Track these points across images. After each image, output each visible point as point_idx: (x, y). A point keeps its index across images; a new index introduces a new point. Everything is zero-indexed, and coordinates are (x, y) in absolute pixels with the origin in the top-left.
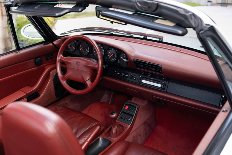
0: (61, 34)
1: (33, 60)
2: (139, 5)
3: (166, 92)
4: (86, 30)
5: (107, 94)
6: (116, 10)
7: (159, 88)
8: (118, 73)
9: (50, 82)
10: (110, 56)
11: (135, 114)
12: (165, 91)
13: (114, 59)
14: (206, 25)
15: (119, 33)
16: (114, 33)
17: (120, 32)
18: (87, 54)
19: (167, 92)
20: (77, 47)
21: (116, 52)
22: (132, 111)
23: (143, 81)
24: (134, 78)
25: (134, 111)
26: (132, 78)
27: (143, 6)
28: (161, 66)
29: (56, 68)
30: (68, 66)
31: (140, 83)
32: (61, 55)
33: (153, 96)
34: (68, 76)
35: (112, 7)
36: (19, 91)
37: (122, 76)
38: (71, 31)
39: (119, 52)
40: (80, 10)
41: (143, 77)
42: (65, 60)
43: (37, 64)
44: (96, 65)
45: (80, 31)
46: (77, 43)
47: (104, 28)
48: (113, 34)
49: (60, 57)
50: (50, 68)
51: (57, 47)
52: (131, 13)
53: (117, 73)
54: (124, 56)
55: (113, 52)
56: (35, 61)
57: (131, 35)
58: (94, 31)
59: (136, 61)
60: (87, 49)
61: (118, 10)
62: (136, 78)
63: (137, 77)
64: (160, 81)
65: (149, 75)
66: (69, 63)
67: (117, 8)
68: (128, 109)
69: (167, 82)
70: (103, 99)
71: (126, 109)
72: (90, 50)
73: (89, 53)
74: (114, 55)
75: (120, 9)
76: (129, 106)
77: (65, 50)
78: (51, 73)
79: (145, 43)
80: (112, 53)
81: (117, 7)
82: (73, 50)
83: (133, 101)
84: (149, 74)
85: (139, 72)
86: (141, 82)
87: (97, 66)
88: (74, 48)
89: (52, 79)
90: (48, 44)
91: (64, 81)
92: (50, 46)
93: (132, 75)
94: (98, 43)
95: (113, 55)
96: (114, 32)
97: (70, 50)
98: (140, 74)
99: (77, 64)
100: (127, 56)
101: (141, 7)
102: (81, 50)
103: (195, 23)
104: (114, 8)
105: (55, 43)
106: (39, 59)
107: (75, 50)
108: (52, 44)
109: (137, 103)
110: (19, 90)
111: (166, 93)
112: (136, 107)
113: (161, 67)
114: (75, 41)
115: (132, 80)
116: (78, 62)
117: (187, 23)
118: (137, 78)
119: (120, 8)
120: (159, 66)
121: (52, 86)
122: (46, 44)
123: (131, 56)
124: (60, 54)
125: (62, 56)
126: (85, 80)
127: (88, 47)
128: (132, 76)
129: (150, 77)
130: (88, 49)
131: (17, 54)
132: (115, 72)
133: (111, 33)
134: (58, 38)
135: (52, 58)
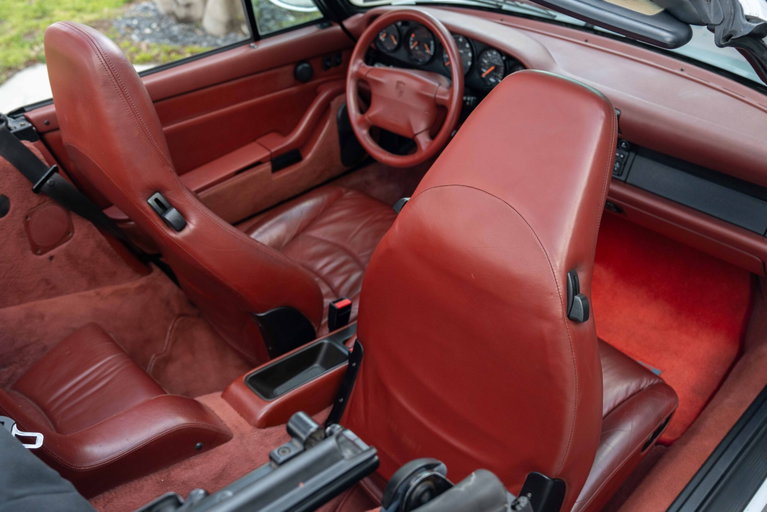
1: (289, 69)
3: (625, 182)
9: (329, 126)
10: (486, 72)
12: (623, 178)
13: (496, 80)
14: (749, 19)
15: (518, 6)
18: (427, 59)
19: (628, 181)
20: (403, 41)
21: (504, 61)
28: (619, 112)
29: (343, 91)
30: (376, 91)
32: (360, 61)
34: (374, 116)
36: (254, 144)
39: (511, 63)
42: (369, 76)
43: (299, 78)
44: (444, 94)
46: (405, 29)
49: (356, 66)
51: (351, 37)
55: (495, 61)
56: (296, 68)
60: (429, 46)
66: (377, 83)
69: (632, 155)
72: (435, 50)
73: (433, 58)
74: (496, 69)
77: (373, 45)
78: (334, 104)
79: (586, 41)
80: (493, 64)
82: (393, 48)
87: (447, 98)
88: (395, 43)
89: (336, 118)
90: (331, 25)
91: (362, 128)
92: (335, 34)
94: (455, 32)
95: (494, 70)
97: (386, 45)
99: (397, 87)
102: (412, 47)
105: (349, 23)
106: (306, 65)
107: (398, 48)
108: (338, 28)
110: (254, 140)
111: (625, 183)
113: (618, 116)
114: (399, 24)
116: (402, 83)
117: (694, 10)
121: (336, 136)
122: (325, 28)
124: (356, 58)
125: (363, 64)
126: (416, 132)
127: (432, 43)
130: (432, 47)
131: (252, 51)
133: (497, 5)
134: (356, 10)
135: (337, 64)
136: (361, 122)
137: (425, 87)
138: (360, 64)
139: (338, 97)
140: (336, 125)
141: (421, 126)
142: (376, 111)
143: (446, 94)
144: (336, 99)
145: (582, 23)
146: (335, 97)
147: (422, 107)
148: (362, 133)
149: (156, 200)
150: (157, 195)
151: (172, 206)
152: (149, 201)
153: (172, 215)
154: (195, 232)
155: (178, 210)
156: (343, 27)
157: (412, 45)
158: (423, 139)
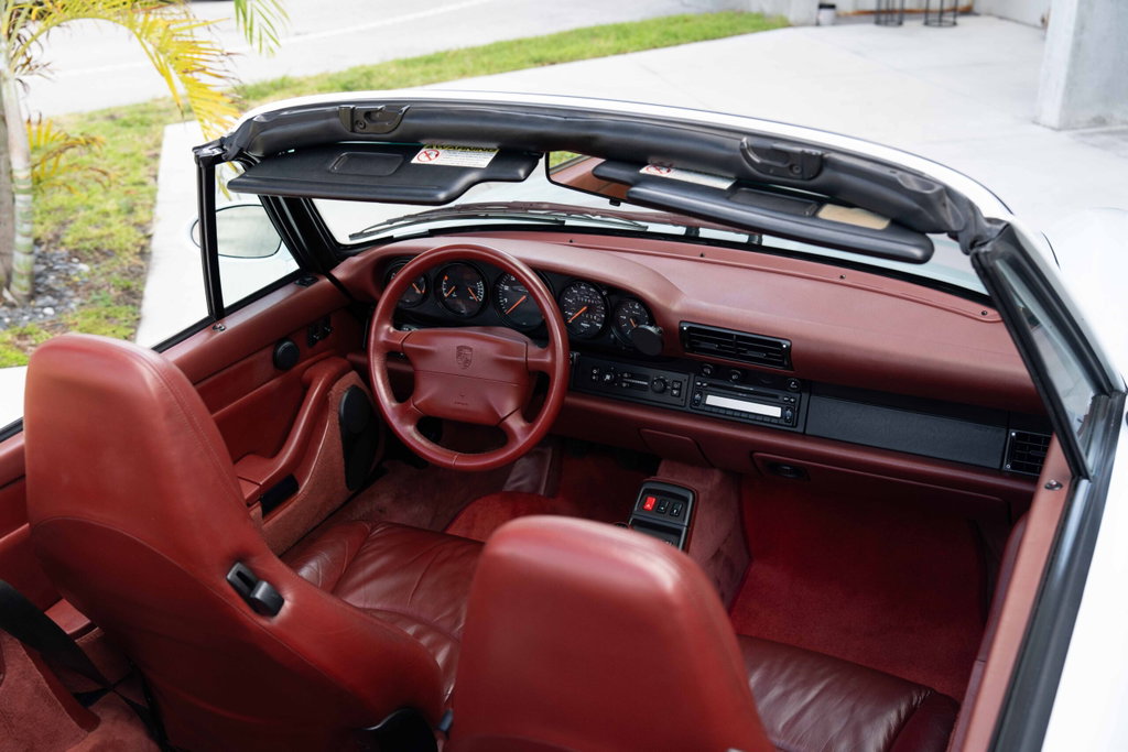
0: (352, 237)
1: (267, 353)
2: (757, 160)
3: (804, 433)
4: (456, 213)
6: (664, 173)
7: (776, 421)
8: (608, 377)
9: (330, 431)
10: (574, 315)
11: (686, 524)
12: (800, 429)
13: (591, 324)
14: (990, 220)
15: (590, 220)
16: (568, 222)
17: (594, 215)
19: (807, 432)
20: (432, 287)
21: (604, 297)
22: (671, 514)
23: (712, 400)
24: (675, 392)
25: (682, 514)
26: (664, 391)
27: (767, 161)
28: (789, 343)
30: (423, 365)
31: (701, 407)
32: (386, 326)
33: (752, 452)
34: (426, 402)
37: (624, 385)
38: (390, 222)
39: (614, 299)
40: (522, 173)
41: (710, 385)
42: (406, 344)
43: (281, 365)
44: (538, 355)
47: (531, 204)
48: (567, 223)
49: (381, 333)
50: (326, 375)
52: (725, 185)
53: (601, 376)
54: (636, 310)
55: (586, 299)
56: (275, 354)
57: (640, 226)
59: (689, 328)
60: (475, 291)
61: (675, 175)
62: (679, 389)
63: (685, 384)
64: (776, 397)
65: (734, 377)
66: (424, 354)
67: (669, 168)
68: (656, 508)
69: (805, 396)
70: (513, 477)
71: (648, 510)
72: (485, 294)
73: (481, 306)
74: (591, 309)
75: (682, 169)
76: (660, 498)
78: (332, 395)
79: (702, 256)
80: (583, 304)
81: (666, 164)
82: (414, 299)
83: (662, 475)
84: (735, 374)
85: (695, 368)
86: (701, 402)
87: (548, 359)
88: (418, 291)
89: (337, 417)
90: (316, 280)
91: (406, 423)
92: (323, 290)
93: (663, 380)
95: (587, 311)
96: (569, 217)
98: (699, 373)
99: (459, 355)
100: (650, 311)
101: (762, 164)
102: (446, 295)
103: (956, 218)
104: (658, 165)
105: (340, 273)
106: (287, 344)
107: (425, 297)
108: (326, 281)
109: (686, 483)
111: (804, 436)
112: (686, 500)
113: (789, 348)
115: (666, 398)
116: (466, 347)
117: (931, 218)
118: (684, 391)
119: (681, 166)
120: (780, 345)
122: (309, 284)
123: (670, 312)
124: (380, 322)
125: (392, 330)
126: (502, 416)
127: (480, 285)
128: (666, 384)
129: (736, 382)
130: (480, 291)
132: (595, 371)
133: (556, 221)
134: (343, 252)
135: (326, 334)
136: (404, 415)
137: (507, 349)
138: (388, 330)
139: (337, 384)
140: (338, 427)
141: (507, 406)
142: (428, 393)
143: (542, 355)
144: (335, 388)
145: (682, 231)
146: (333, 385)
147: (509, 376)
148: (408, 432)
149: (239, 574)
150: (237, 567)
151: (260, 578)
152: (229, 577)
153: (261, 592)
154: (295, 611)
155: (268, 582)
156: (333, 279)
157: (446, 291)
158: (516, 424)
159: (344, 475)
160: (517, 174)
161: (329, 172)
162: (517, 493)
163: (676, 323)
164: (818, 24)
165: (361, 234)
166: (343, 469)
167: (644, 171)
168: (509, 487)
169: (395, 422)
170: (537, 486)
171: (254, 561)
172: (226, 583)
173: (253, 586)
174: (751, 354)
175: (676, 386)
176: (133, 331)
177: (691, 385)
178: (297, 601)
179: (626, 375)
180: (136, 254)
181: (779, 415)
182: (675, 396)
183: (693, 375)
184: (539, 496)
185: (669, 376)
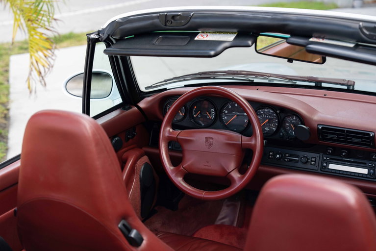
0: (146, 88)
2: (367, 33)
4: (199, 76)
5: (228, 206)
6: (321, 41)
7: (365, 176)
8: (278, 156)
13: (270, 129)
16: (256, 80)
20: (188, 111)
21: (278, 114)
23: (332, 166)
24: (313, 163)
26: (306, 162)
27: (372, 33)
28: (373, 134)
30: (187, 147)
31: (326, 170)
32: (168, 128)
34: (189, 165)
35: (313, 35)
37: (286, 160)
38: (165, 81)
39: (283, 115)
40: (250, 43)
41: (331, 159)
42: (179, 137)
44: (249, 141)
45: (185, 80)
48: (254, 81)
49: (166, 131)
50: (133, 157)
52: (352, 45)
53: (274, 155)
54: (294, 120)
55: (268, 116)
58: (214, 78)
59: (322, 128)
60: (210, 113)
62: (315, 161)
63: (318, 159)
64: (365, 164)
65: (343, 154)
66: (188, 141)
67: (323, 38)
70: (220, 217)
72: (215, 115)
73: (214, 121)
75: (329, 39)
79: (325, 95)
80: (267, 118)
81: (322, 36)
84: (344, 152)
86: (326, 167)
87: (253, 142)
88: (181, 114)
89: (139, 178)
90: (131, 107)
91: (178, 176)
92: (134, 113)
93: (306, 157)
95: (269, 122)
96: (256, 78)
98: (325, 153)
99: (206, 141)
101: (369, 35)
102: (195, 116)
104: (318, 37)
105: (142, 104)
107: (185, 116)
108: (136, 108)
113: (373, 137)
115: (308, 166)
116: (209, 138)
118: (317, 161)
119: (328, 37)
120: (369, 134)
122: (127, 110)
123: (312, 119)
124: (165, 127)
125: (171, 130)
126: (229, 171)
127: (212, 110)
128: (308, 159)
129: (345, 156)
130: (212, 113)
132: (271, 154)
133: (249, 80)
134: (143, 95)
135: (134, 135)
136: (178, 173)
137: (230, 138)
138: (169, 130)
139: (139, 161)
140: (139, 183)
141: (231, 166)
142: (191, 161)
143: (251, 140)
144: (139, 162)
145: (313, 84)
146: (137, 161)
147: (233, 152)
148: (179, 181)
149: (124, 225)
150: (122, 222)
151: (133, 228)
152: (119, 226)
153: (133, 234)
155: (136, 230)
156: (138, 107)
157: (195, 114)
158: (236, 175)
159: (140, 208)
160: (248, 43)
161: (154, 44)
162: (222, 226)
163: (315, 125)
164: (353, 7)
165: (150, 87)
166: (140, 205)
167: (311, 40)
168: (218, 223)
169: (173, 176)
170: (233, 222)
171: (130, 219)
172: (118, 229)
173: (130, 231)
174: (354, 140)
175: (313, 159)
176: (5, 154)
177: (321, 159)
178: (149, 240)
179: (287, 155)
180: (2, 118)
181: (367, 173)
182: (313, 165)
183: (321, 154)
184: (234, 227)
185: (310, 155)
